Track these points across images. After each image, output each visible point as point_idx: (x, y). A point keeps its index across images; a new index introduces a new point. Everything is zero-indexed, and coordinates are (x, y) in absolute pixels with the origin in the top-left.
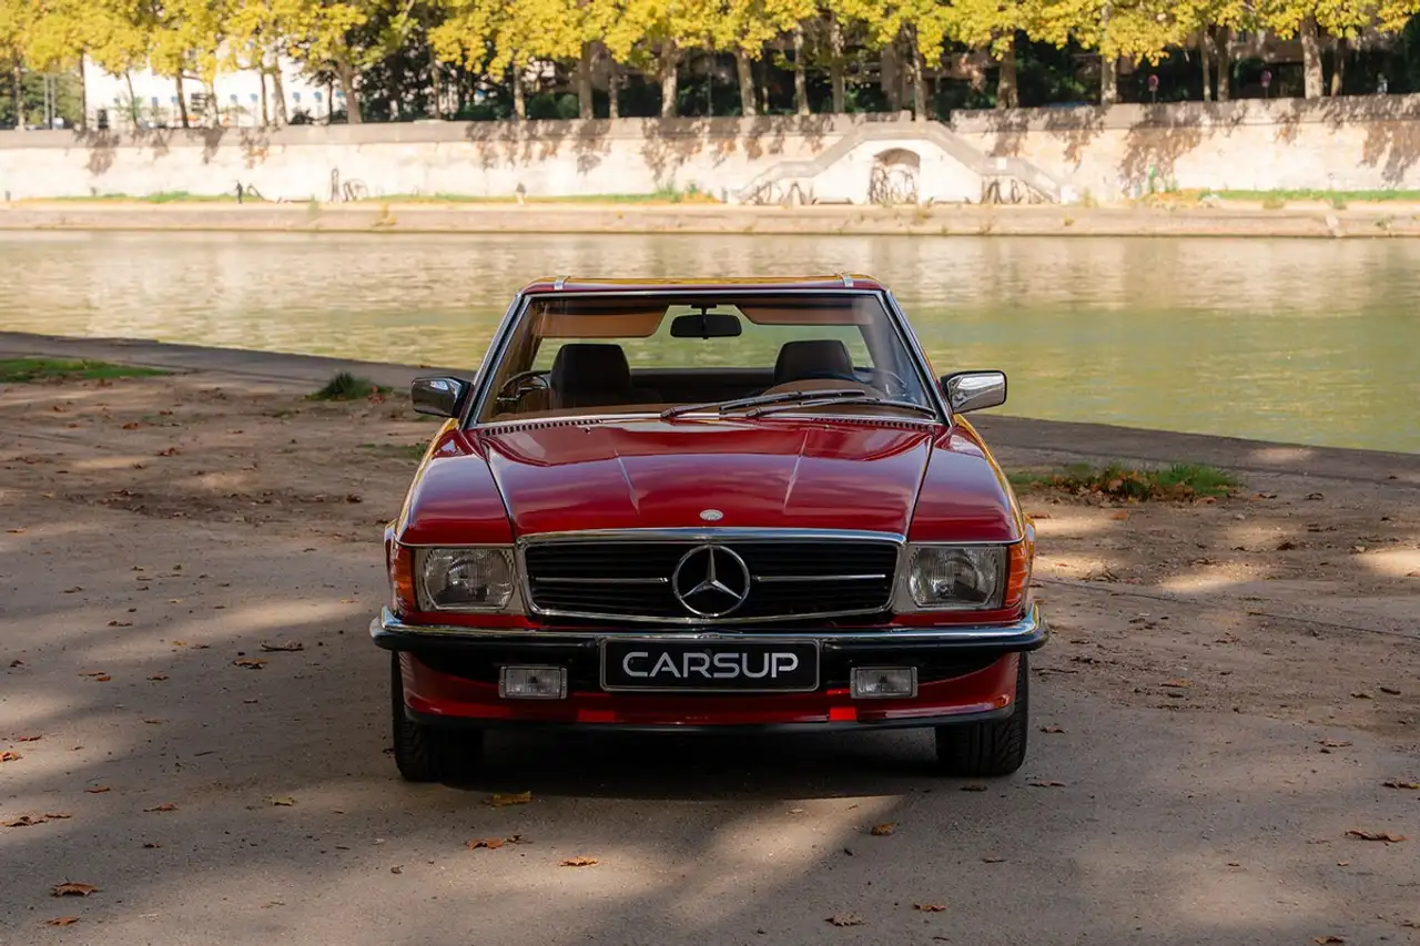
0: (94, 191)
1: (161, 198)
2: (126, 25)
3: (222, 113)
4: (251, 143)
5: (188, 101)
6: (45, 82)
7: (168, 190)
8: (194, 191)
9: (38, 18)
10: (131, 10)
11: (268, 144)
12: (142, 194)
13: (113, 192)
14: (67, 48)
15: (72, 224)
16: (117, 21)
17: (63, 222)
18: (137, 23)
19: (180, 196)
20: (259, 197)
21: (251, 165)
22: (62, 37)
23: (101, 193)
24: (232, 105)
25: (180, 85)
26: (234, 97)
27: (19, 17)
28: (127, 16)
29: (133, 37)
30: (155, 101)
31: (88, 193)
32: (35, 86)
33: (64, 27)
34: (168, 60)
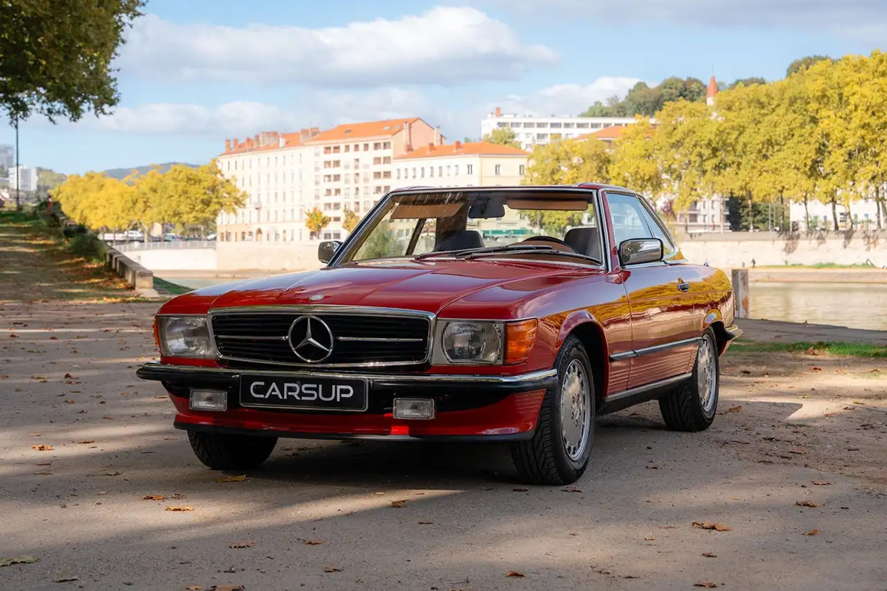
0: (786, 262)
1: (821, 266)
2: (805, 177)
3: (859, 223)
4: (869, 237)
5: (839, 217)
6: (770, 209)
7: (824, 262)
8: (838, 262)
9: (760, 175)
10: (807, 169)
11: (878, 238)
12: (810, 263)
13: (796, 263)
14: (773, 190)
15: (773, 279)
16: (799, 176)
17: (769, 278)
18: (809, 177)
19: (831, 265)
20: (873, 266)
21: (869, 249)
22: (771, 185)
23: (789, 264)
24: (865, 219)
25: (834, 208)
26: (866, 215)
27: (750, 175)
28: (805, 173)
29: (806, 183)
30: (825, 217)
31: (784, 264)
32: (765, 211)
33: (773, 179)
34: (825, 195)
